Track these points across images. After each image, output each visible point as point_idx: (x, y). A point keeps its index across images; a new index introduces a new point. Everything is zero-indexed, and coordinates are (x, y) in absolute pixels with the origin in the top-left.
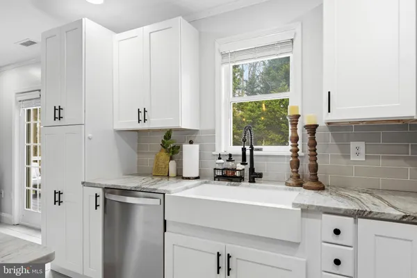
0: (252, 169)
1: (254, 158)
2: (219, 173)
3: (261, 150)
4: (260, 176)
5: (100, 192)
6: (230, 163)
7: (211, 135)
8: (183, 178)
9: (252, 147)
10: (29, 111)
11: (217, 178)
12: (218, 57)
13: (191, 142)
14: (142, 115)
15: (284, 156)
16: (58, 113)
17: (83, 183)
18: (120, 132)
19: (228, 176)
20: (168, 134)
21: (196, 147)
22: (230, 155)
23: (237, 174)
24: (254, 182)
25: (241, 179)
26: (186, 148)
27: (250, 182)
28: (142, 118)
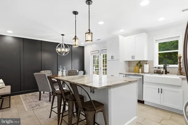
0: (166, 71)
1: (167, 68)
2: (156, 72)
3: (168, 66)
4: (169, 72)
5: (124, 75)
6: (159, 69)
7: (152, 62)
8: (144, 73)
9: (166, 65)
10: (94, 56)
11: (155, 73)
12: (155, 41)
13: (146, 64)
14: (133, 57)
15: (176, 67)
16: (112, 57)
17: (120, 73)
18: (125, 61)
19: (159, 72)
20: (140, 62)
21: (148, 65)
22: (159, 67)
23: (161, 72)
24: (166, 74)
25: (162, 73)
26: (145, 65)
27: (165, 74)
28: (133, 58)
